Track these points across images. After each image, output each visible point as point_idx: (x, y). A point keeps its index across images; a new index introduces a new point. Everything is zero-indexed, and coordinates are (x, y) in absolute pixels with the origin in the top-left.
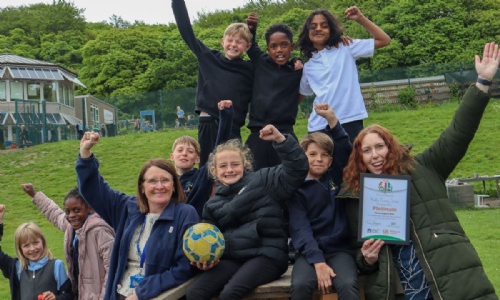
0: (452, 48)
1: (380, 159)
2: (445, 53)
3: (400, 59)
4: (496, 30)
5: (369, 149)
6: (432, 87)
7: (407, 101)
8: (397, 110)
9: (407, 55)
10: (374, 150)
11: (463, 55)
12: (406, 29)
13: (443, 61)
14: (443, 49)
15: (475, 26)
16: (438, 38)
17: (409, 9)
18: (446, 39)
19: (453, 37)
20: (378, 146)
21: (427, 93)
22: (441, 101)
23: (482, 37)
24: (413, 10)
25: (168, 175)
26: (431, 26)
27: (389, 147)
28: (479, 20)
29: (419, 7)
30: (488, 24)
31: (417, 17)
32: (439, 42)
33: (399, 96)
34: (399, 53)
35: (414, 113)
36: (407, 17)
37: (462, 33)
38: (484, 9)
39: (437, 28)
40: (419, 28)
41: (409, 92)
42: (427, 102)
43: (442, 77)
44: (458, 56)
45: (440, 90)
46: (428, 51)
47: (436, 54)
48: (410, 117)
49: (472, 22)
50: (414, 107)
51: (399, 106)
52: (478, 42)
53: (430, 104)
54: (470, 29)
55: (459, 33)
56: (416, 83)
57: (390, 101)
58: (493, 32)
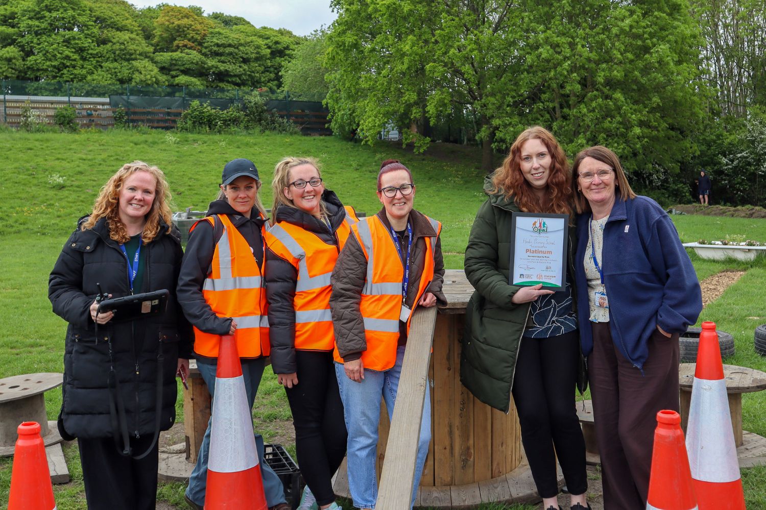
0: (82, 67)
1: (541, 170)
2: (75, 72)
3: (20, 72)
4: (131, 54)
5: (529, 158)
6: (96, 110)
7: (65, 122)
8: (55, 132)
9: (29, 68)
10: (535, 159)
11: (95, 77)
12: (28, 37)
13: (72, 80)
14: (74, 67)
15: (109, 46)
16: (67, 53)
17: (32, 14)
18: (76, 56)
19: (85, 54)
20: (541, 155)
21: (90, 115)
22: (105, 127)
23: (116, 60)
24: (38, 16)
25: (606, 167)
26: (60, 39)
27: (553, 157)
28: (114, 41)
29: (47, 14)
30: (123, 47)
31: (43, 26)
32: (68, 58)
33: (57, 116)
34: (19, 63)
35: (76, 137)
36: (30, 22)
37: (95, 52)
38: (118, 29)
39: (67, 42)
40: (44, 37)
41: (69, 112)
42: (88, 126)
43: (107, 100)
44: (89, 78)
45: (104, 114)
46: (54, 67)
47: (65, 71)
48: (75, 141)
49: (104, 42)
50: (74, 130)
51: (57, 127)
52: (111, 66)
53: (93, 129)
54: (103, 49)
55: (90, 51)
56: (77, 103)
57: (46, 120)
58: (128, 57)
